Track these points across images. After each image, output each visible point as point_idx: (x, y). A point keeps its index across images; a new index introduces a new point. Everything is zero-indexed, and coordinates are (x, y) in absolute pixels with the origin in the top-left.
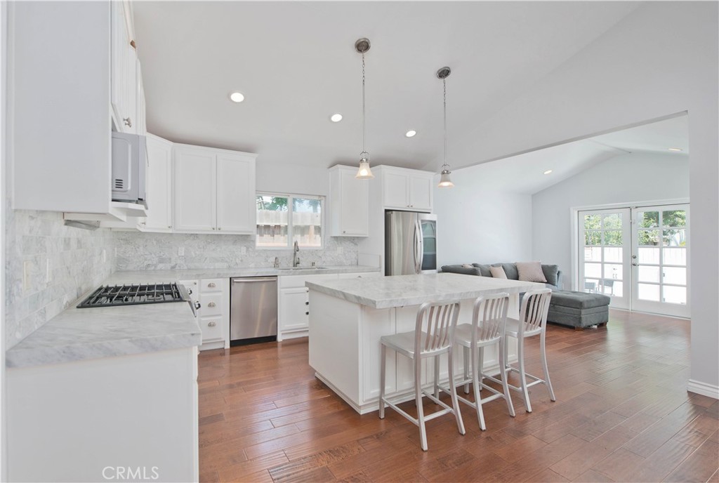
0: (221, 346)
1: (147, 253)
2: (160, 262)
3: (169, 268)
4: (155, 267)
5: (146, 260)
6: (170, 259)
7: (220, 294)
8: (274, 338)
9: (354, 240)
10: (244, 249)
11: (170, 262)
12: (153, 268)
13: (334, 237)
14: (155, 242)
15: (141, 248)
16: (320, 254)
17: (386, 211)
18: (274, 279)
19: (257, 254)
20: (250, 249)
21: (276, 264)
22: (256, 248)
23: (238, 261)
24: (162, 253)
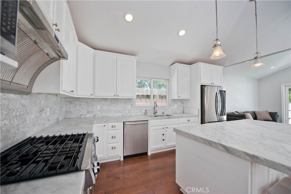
0: (119, 159)
1: (81, 108)
2: (88, 113)
3: (92, 116)
4: (85, 116)
5: (80, 112)
6: (93, 111)
7: (118, 131)
8: (146, 154)
9: (182, 101)
10: (130, 106)
11: (93, 113)
12: (84, 116)
13: (173, 99)
14: (85, 103)
15: (78, 106)
16: (166, 108)
17: (201, 86)
18: (147, 122)
19: (136, 108)
20: (133, 106)
21: (145, 114)
22: (136, 105)
23: (127, 112)
24: (89, 108)
